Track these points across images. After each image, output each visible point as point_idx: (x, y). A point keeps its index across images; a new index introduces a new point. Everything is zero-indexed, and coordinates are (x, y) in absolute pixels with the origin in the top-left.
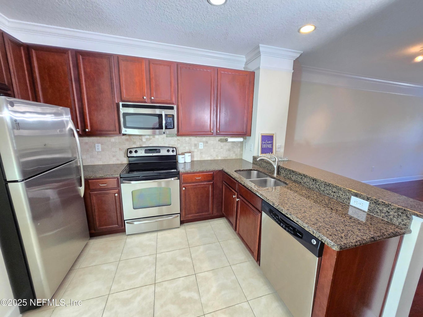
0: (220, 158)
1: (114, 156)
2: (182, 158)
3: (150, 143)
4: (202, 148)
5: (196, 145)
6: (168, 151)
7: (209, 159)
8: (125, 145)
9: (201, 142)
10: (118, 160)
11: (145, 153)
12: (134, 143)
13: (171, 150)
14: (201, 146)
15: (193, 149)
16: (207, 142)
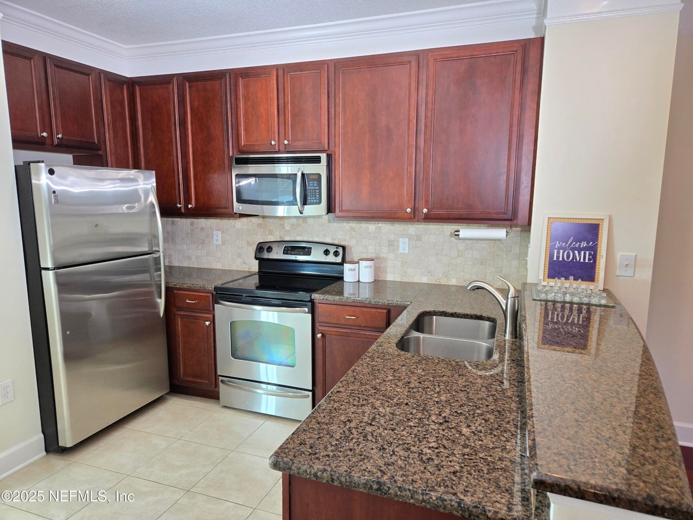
2: (351, 270)
4: (406, 251)
5: (392, 244)
6: (327, 252)
7: (425, 280)
8: (255, 236)
9: (403, 236)
10: (244, 263)
11: (284, 253)
14: (404, 245)
16: (419, 238)
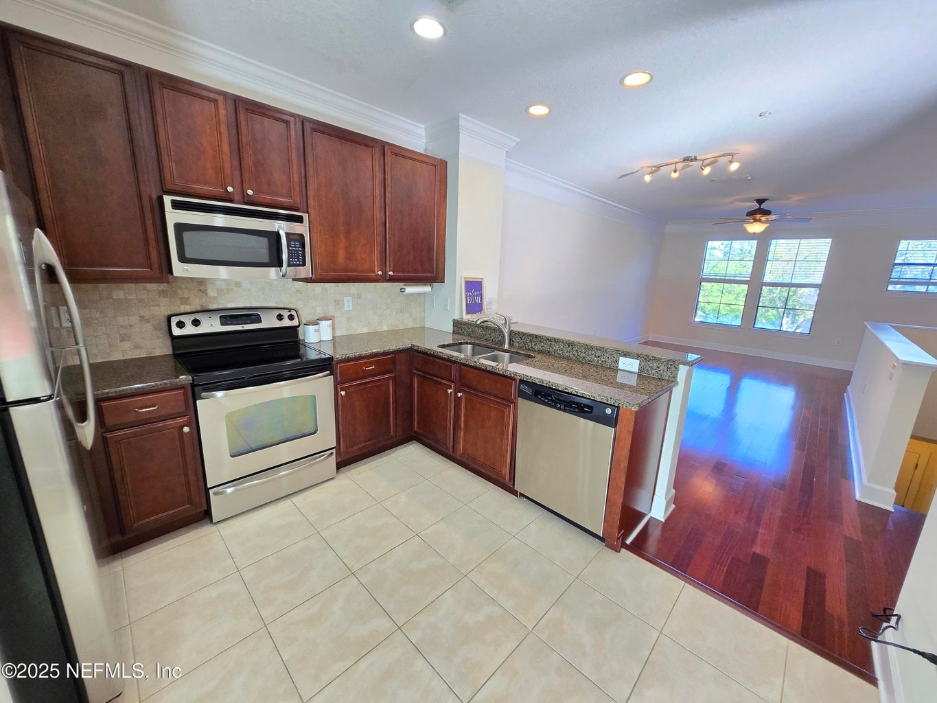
0: (385, 328)
1: (124, 338)
2: (316, 331)
3: (230, 301)
4: (351, 308)
5: (338, 304)
6: (280, 317)
8: (156, 308)
9: (348, 295)
10: (137, 347)
11: (222, 325)
12: (185, 301)
13: (286, 314)
14: (348, 304)
15: (331, 311)
16: (359, 296)
